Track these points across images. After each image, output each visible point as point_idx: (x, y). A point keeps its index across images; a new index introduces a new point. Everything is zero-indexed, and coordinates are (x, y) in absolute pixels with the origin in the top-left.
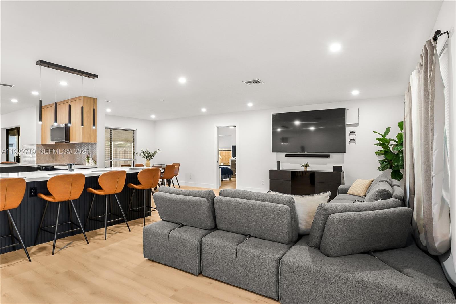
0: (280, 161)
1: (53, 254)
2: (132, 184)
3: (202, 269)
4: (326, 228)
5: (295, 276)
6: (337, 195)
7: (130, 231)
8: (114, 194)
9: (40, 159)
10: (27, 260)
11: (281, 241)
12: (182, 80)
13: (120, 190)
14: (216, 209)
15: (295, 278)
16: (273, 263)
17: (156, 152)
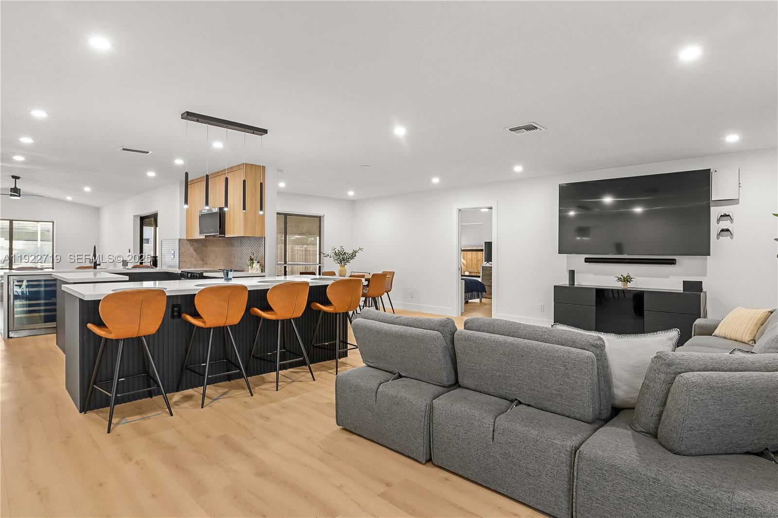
0: (574, 271)
1: (202, 407)
2: (318, 305)
3: (432, 453)
4: (669, 399)
5: (605, 484)
6: (691, 337)
7: (314, 380)
8: (290, 319)
9: (184, 261)
10: (167, 412)
11: (578, 416)
12: (400, 131)
13: (299, 314)
14: (457, 350)
15: (605, 488)
16: (563, 456)
17: (356, 252)
